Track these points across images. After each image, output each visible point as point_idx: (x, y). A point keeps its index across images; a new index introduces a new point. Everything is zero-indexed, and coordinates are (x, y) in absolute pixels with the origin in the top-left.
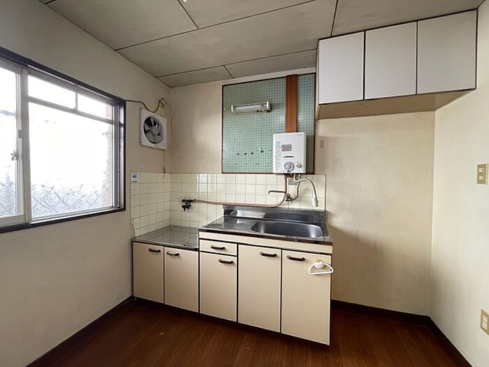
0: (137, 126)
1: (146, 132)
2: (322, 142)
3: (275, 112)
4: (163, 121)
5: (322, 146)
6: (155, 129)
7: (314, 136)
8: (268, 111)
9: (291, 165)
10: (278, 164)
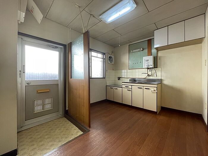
0: (107, 59)
1: (109, 60)
2: (160, 58)
3: (144, 51)
4: (113, 57)
5: (160, 59)
6: (111, 59)
7: (157, 56)
8: (142, 51)
9: (149, 65)
10: (145, 65)
